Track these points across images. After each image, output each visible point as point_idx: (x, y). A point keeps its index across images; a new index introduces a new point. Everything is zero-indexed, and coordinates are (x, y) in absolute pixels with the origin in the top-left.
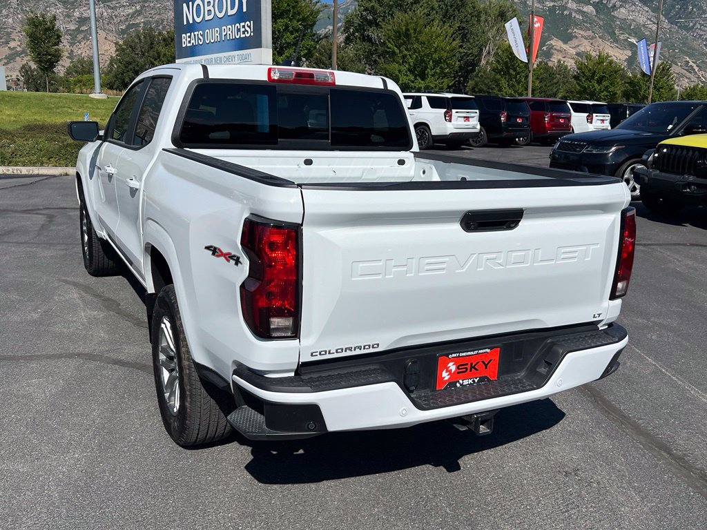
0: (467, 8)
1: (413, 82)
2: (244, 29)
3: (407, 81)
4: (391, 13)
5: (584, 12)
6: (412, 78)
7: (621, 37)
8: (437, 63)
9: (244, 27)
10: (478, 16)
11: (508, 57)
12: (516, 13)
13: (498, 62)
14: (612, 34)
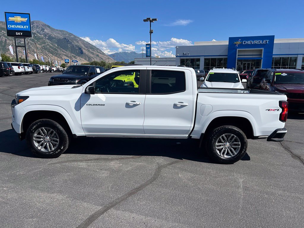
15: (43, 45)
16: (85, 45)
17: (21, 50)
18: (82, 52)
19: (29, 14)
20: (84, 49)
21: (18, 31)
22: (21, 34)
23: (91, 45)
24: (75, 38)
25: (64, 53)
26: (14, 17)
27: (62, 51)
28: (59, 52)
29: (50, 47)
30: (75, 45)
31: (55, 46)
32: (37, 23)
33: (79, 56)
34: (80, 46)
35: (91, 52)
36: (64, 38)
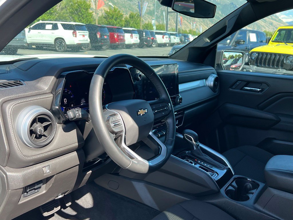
7: (106, 2)
11: (78, 7)
36: (231, 3)
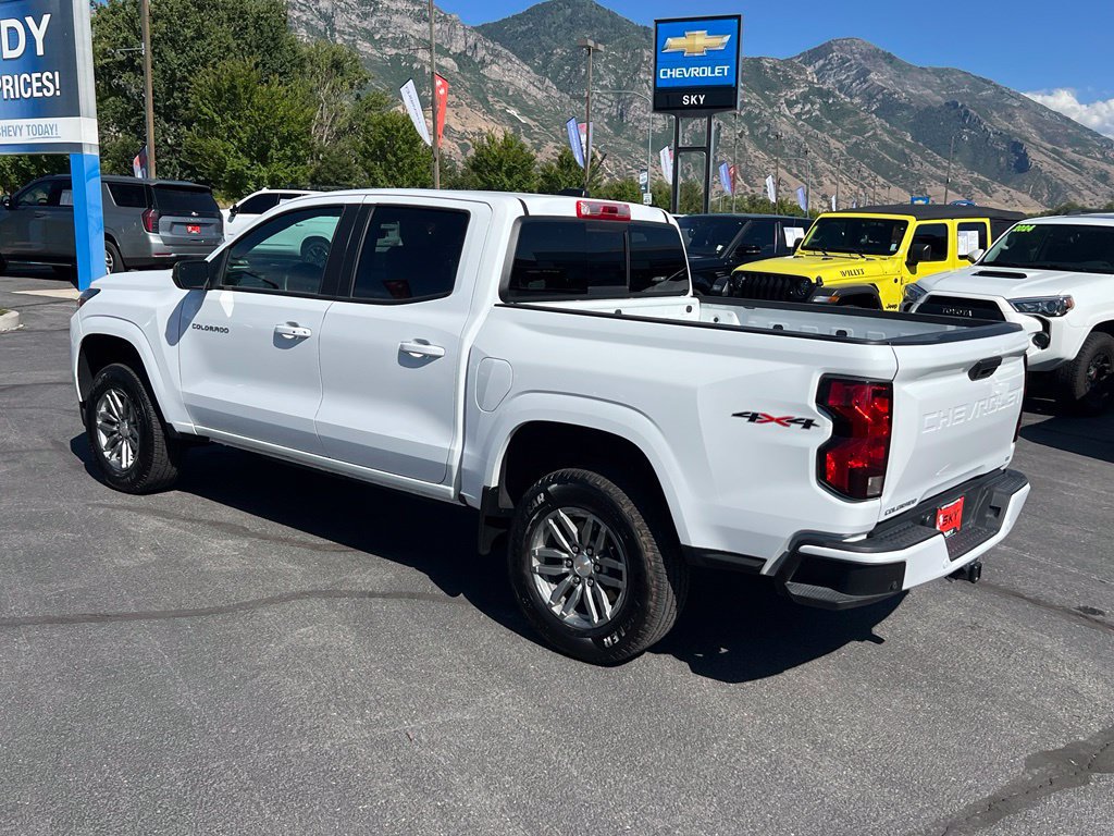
0: (284, 52)
1: (248, 168)
2: (39, 84)
3: (240, 168)
4: (157, 51)
5: (443, 67)
6: (247, 162)
7: (497, 107)
8: (286, 141)
9: (38, 80)
10: (301, 65)
11: (383, 135)
12: (358, 64)
13: (367, 141)
14: (484, 101)
15: (854, 140)
16: (1041, 131)
17: (765, 167)
18: (1022, 165)
19: (739, 17)
20: (1038, 147)
21: (692, 90)
22: (702, 100)
23: (1075, 125)
24: (1002, 100)
25: (939, 172)
26: (684, 35)
27: (932, 163)
28: (920, 165)
29: (884, 145)
30: (995, 133)
31: (902, 141)
32: (842, 50)
33: (1005, 182)
34: (1020, 136)
35: (1072, 162)
36: (947, 104)
